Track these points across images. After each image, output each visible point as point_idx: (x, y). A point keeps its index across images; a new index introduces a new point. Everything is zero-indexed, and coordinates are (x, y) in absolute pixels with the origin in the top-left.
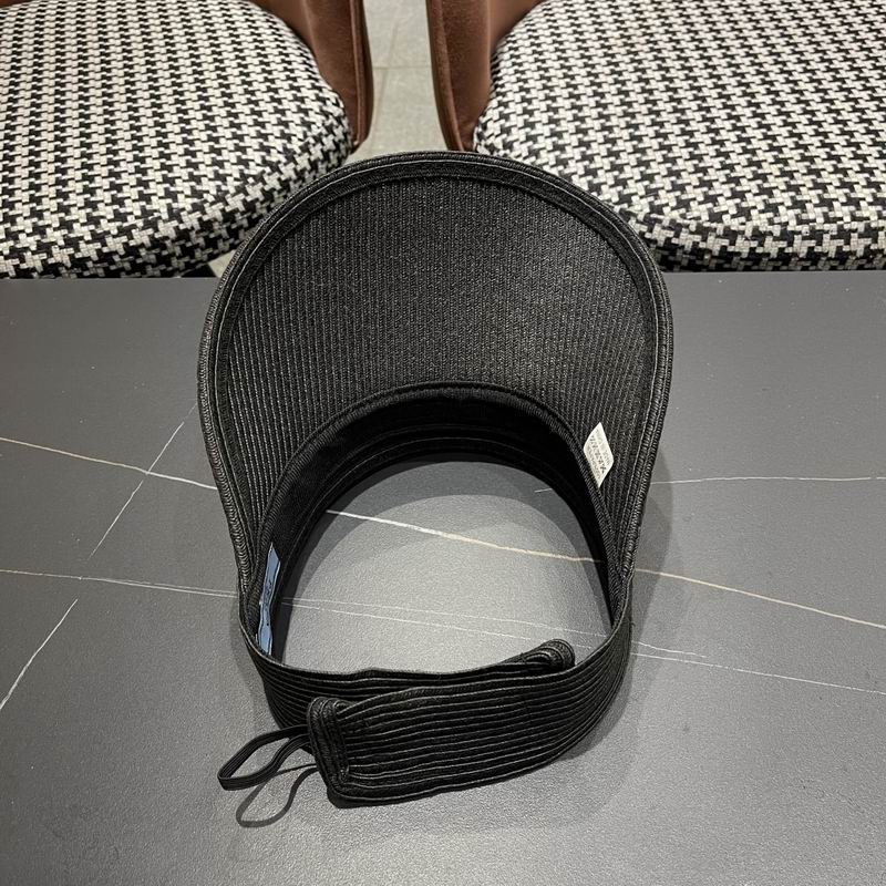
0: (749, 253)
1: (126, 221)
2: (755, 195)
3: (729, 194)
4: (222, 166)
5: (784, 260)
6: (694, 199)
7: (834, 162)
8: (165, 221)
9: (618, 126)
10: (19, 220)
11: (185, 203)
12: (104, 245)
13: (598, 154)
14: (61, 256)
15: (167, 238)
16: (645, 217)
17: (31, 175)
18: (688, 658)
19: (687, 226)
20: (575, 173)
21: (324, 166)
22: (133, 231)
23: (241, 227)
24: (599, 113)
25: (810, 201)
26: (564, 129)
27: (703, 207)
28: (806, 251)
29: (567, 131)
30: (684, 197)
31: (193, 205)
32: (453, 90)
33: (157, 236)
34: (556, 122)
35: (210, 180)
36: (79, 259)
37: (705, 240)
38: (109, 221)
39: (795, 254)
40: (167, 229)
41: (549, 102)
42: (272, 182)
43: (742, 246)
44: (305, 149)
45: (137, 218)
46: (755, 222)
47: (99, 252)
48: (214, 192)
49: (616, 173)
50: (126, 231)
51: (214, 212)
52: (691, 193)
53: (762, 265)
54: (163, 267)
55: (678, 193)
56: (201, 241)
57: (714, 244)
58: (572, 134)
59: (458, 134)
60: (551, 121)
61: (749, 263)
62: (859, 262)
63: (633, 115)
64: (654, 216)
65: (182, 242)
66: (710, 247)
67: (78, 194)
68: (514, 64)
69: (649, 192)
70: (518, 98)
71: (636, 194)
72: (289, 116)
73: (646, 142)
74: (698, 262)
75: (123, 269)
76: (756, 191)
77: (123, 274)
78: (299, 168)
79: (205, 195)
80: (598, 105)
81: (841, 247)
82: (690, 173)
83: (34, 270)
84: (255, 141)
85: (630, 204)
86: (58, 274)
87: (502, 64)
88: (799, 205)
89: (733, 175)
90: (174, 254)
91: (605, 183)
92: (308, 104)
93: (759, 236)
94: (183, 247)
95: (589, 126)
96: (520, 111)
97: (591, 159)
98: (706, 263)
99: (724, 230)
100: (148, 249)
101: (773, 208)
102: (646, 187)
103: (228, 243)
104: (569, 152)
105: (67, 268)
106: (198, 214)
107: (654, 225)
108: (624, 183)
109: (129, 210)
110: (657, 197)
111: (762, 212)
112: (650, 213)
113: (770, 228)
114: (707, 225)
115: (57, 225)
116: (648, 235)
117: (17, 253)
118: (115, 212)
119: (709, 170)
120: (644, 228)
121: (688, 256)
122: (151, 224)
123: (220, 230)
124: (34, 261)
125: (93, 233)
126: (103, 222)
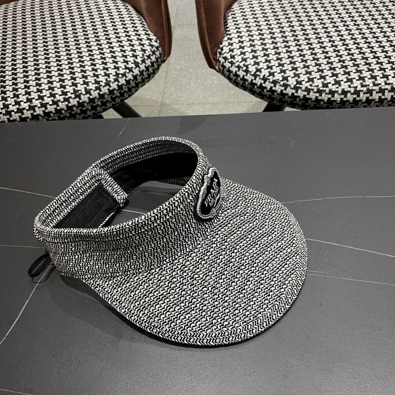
0: (340, 101)
1: (67, 95)
2: (342, 75)
3: (331, 75)
4: (107, 70)
5: (356, 103)
6: (316, 78)
7: (376, 59)
8: (84, 95)
9: (281, 47)
10: (20, 96)
11: (92, 86)
12: (58, 106)
13: (273, 59)
14: (39, 111)
15: (85, 102)
16: (294, 86)
17: (24, 76)
18: (321, 274)
19: (313, 90)
21: (152, 69)
22: (70, 99)
23: (117, 96)
24: (272, 41)
25: (367, 77)
26: (257, 49)
27: (320, 81)
28: (365, 99)
29: (258, 50)
30: (311, 77)
32: (208, 34)
33: (80, 101)
34: (254, 46)
35: (103, 76)
36: (47, 112)
37: (321, 95)
38: (60, 95)
39: (361, 100)
40: (85, 98)
41: (250, 37)
42: (130, 76)
43: (337, 97)
44: (143, 61)
45: (72, 94)
46: (343, 87)
47: (56, 109)
48: (104, 81)
49: (281, 67)
50: (67, 100)
51: (105, 90)
52: (314, 75)
53: (346, 106)
54: (83, 115)
55: (308, 75)
56: (99, 103)
57: (325, 97)
58: (261, 51)
59: (210, 53)
60: (251, 45)
61: (341, 105)
62: (389, 103)
63: (287, 42)
64: (298, 85)
65: (91, 104)
66: (323, 98)
67: (45, 84)
68: (234, 21)
69: (296, 75)
70: (236, 36)
71: (290, 76)
72: (136, 47)
73: (294, 54)
74: (318, 105)
75: (66, 116)
76: (343, 73)
77: (66, 118)
78: (141, 70)
79: (101, 83)
80: (272, 38)
81: (381, 97)
82: (313, 66)
83: (28, 118)
84: (121, 58)
85: (287, 81)
86: (38, 119)
87: (229, 21)
88: (362, 79)
89: (332, 66)
90: (88, 109)
91: (276, 72)
92: (144, 42)
93: (344, 93)
94: (92, 106)
95: (268, 47)
96: (237, 41)
97: (269, 61)
98: (321, 106)
99: (329, 91)
100: (77, 107)
101: (350, 80)
102: (294, 73)
103: (111, 104)
104: (260, 59)
105: (42, 117)
106: (98, 91)
107: (298, 90)
108: (284, 72)
109: (68, 90)
110: (299, 77)
111: (345, 82)
112: (296, 84)
113: (349, 89)
114: (321, 89)
115: (37, 98)
116: (296, 94)
117: (20, 111)
118: (62, 91)
119: (322, 65)
120: (294, 91)
121: (314, 103)
122: (78, 96)
123: (108, 98)
124: (27, 114)
125: (53, 101)
126: (57, 96)
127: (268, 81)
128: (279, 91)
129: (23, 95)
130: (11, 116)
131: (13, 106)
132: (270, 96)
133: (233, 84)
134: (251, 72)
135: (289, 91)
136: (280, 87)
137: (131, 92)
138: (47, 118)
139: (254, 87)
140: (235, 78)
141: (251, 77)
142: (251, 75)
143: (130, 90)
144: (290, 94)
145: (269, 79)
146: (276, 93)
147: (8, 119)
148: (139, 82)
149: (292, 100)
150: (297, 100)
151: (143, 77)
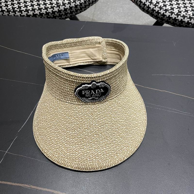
1: (53, 5)
6: (189, 10)
8: (62, 6)
10: (27, 3)
11: (66, 2)
12: (47, 10)
14: (37, 12)
15: (62, 10)
16: (177, 14)
19: (187, 17)
20: (160, 2)
22: (54, 8)
23: (78, 9)
27: (191, 12)
30: (187, 9)
33: (60, 9)
36: (41, 13)
37: (191, 20)
38: (49, 5)
40: (62, 8)
45: (55, 4)
47: (46, 12)
49: (170, 2)
50: (52, 7)
51: (73, 5)
52: (188, 8)
54: (60, 17)
55: (185, 8)
56: (69, 12)
64: (179, 13)
65: (65, 12)
66: (192, 22)
69: (178, 7)
71: (175, 8)
74: (188, 26)
77: (51, 18)
82: (188, 4)
83: (31, 15)
85: (173, 10)
86: (36, 17)
91: (168, 5)
94: (65, 13)
98: (190, 26)
100: (57, 13)
102: (177, 6)
105: (38, 15)
106: (69, 5)
107: (179, 16)
108: (172, 5)
109: (53, 2)
110: (180, 9)
112: (178, 13)
114: (192, 16)
115: (36, 4)
116: (177, 18)
117: (27, 11)
118: (50, 2)
119: (193, 4)
120: (176, 16)
121: (186, 24)
122: (58, 6)
123: (74, 9)
124: (31, 13)
125: (45, 7)
126: (47, 5)
127: (162, 9)
128: (168, 15)
129: (29, 2)
130: (22, 13)
131: (23, 7)
132: (162, 18)
133: (141, 10)
134: (153, 3)
135: (173, 16)
136: (169, 13)
137: (86, 8)
138: (41, 16)
139: (153, 12)
140: (144, 6)
141: (153, 6)
142: (153, 5)
143: (85, 6)
144: (174, 18)
145: (163, 8)
146: (166, 17)
147: (20, 15)
148: (91, 3)
149: (174, 21)
150: (177, 22)
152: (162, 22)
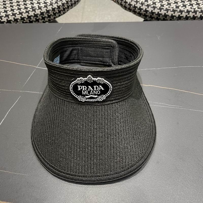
0: (186, 17)
1: (27, 9)
2: (187, 2)
3: (180, 1)
5: (194, 18)
6: (172, 3)
8: (37, 10)
11: (42, 5)
12: (22, 15)
14: (11, 18)
16: (159, 8)
19: (170, 10)
22: (29, 12)
23: (56, 13)
25: (201, 3)
27: (174, 5)
28: (200, 16)
30: (169, 2)
31: (45, 6)
33: (36, 13)
36: (16, 19)
37: (174, 13)
38: (23, 9)
39: (197, 17)
40: (38, 12)
42: (64, 1)
43: (184, 15)
45: (30, 8)
46: (187, 8)
47: (21, 17)
48: (50, 3)
50: (27, 12)
51: (50, 8)
53: (188, 19)
56: (47, 16)
57: (177, 14)
64: (162, 7)
65: (42, 16)
66: (176, 15)
67: (15, 3)
69: (160, 1)
71: (157, 2)
77: (27, 23)
79: (47, 4)
83: (4, 22)
85: (155, 4)
86: (11, 23)
88: (198, 4)
93: (188, 12)
94: (42, 17)
98: (174, 19)
99: (179, 10)
100: (33, 17)
101: (192, 5)
103: (53, 17)
105: (13, 21)
106: (46, 8)
107: (161, 10)
109: (28, 7)
110: (162, 2)
111: (189, 6)
113: (191, 10)
114: (175, 9)
115: (10, 10)
116: (160, 13)
118: (25, 7)
120: (159, 11)
121: (170, 18)
122: (34, 10)
123: (51, 13)
124: (4, 19)
125: (19, 12)
126: (22, 9)
127: (144, 5)
129: (2, 9)
132: (145, 14)
133: (123, 8)
135: (156, 11)
136: (151, 8)
137: (65, 11)
138: (16, 22)
139: (135, 9)
140: (125, 4)
141: (134, 3)
143: (64, 9)
144: (157, 13)
145: (145, 4)
146: (148, 12)
148: (69, 6)
149: (158, 16)
150: (161, 16)
151: (72, 3)
152: (146, 18)
